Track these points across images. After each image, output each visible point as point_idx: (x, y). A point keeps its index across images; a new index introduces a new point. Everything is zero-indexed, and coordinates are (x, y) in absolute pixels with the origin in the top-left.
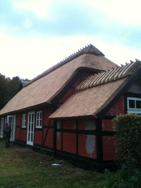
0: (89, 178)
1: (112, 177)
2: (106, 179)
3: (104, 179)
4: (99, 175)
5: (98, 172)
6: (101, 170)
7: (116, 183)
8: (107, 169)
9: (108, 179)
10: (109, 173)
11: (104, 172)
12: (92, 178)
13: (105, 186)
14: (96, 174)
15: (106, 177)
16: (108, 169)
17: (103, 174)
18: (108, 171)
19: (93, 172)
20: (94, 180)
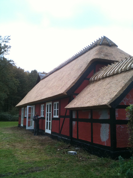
0: (104, 165)
1: (126, 163)
2: (120, 166)
3: (118, 165)
4: (113, 162)
5: (112, 159)
6: (115, 157)
7: (130, 169)
8: (120, 156)
9: (122, 166)
10: (123, 159)
11: (118, 159)
12: (106, 164)
13: (119, 173)
14: (110, 161)
15: (120, 164)
16: (122, 156)
17: (117, 161)
18: (121, 158)
19: (108, 159)
20: (108, 166)
